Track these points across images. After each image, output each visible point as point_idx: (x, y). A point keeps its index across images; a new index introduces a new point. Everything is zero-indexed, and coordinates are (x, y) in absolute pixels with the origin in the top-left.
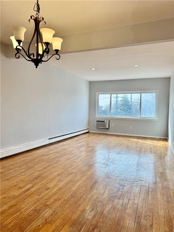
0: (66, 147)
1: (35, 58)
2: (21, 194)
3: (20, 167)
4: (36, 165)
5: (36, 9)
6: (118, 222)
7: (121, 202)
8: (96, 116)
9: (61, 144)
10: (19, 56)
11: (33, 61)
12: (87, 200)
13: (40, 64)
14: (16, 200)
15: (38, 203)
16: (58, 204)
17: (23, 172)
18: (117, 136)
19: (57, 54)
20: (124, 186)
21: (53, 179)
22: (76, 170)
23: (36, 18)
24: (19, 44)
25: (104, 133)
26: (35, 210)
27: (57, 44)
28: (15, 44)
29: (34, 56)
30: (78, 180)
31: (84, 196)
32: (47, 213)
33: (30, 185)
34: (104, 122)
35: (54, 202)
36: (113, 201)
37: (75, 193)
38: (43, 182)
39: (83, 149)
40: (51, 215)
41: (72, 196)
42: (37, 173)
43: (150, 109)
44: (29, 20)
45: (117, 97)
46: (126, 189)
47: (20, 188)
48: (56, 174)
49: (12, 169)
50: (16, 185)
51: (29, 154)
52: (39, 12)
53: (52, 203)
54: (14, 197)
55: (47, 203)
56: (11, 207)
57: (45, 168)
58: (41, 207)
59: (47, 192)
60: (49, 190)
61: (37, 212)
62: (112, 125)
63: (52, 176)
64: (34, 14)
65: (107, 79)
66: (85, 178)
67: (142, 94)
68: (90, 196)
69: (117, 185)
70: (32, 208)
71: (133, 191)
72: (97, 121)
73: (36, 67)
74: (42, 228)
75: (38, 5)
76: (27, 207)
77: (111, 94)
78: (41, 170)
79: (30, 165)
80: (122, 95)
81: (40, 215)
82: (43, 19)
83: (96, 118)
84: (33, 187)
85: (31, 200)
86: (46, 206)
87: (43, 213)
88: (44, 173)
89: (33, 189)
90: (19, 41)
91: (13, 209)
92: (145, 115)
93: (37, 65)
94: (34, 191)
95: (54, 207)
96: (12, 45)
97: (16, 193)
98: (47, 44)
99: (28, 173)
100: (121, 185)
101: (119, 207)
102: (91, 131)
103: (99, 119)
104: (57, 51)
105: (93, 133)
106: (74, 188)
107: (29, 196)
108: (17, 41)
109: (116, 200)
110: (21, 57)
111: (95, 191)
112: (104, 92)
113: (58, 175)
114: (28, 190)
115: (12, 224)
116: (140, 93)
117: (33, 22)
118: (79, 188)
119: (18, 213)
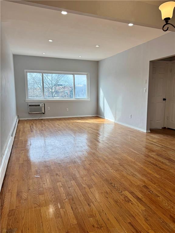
8: (27, 100)
25: (40, 118)
34: (39, 105)
43: (83, 91)
62: (48, 108)
67: (75, 75)
72: (30, 106)
77: (43, 73)
83: (26, 102)
92: (79, 96)
103: (31, 103)
116: (73, 74)
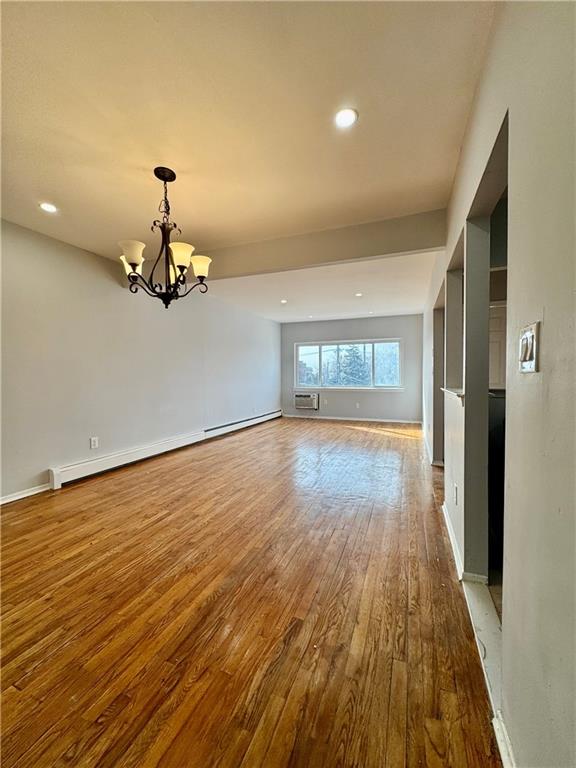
0: (236, 445)
1: (164, 290)
2: (147, 527)
3: (149, 481)
4: (179, 477)
5: (163, 209)
6: (308, 566)
7: (320, 533)
8: (297, 387)
9: (227, 439)
10: (137, 290)
11: (160, 295)
12: (262, 533)
13: (172, 302)
14: (138, 537)
15: (176, 541)
16: (210, 540)
17: (154, 490)
18: (334, 422)
19: (201, 283)
20: (330, 507)
21: (206, 500)
22: (248, 485)
23: (164, 224)
24: (134, 269)
25: (309, 417)
26: (170, 552)
27: (201, 266)
28: (128, 269)
29: (161, 289)
30: (251, 501)
31: (257, 527)
32: (190, 556)
33: (165, 512)
34: (310, 396)
35: (204, 538)
36: (307, 533)
37: (242, 522)
38: (189, 505)
39: (267, 447)
40: (197, 559)
41: (237, 528)
42: (179, 492)
44: (152, 228)
45: (338, 350)
46: (332, 512)
47: (146, 517)
48: (212, 491)
49: (136, 485)
50: (138, 513)
51: (168, 459)
52: (168, 214)
53: (200, 541)
54: (135, 533)
55: (192, 540)
56: (127, 549)
57: (194, 483)
58: (180, 548)
59: (193, 522)
60: (196, 520)
61: (173, 554)
62: (324, 402)
63: (205, 496)
64: (160, 217)
65: (311, 318)
66: (263, 496)
67: (376, 345)
68: (267, 526)
69: (317, 507)
70: (165, 549)
71: (343, 516)
72: (297, 396)
73: (167, 307)
74: (178, 580)
75: (167, 203)
76: (156, 548)
77: (320, 346)
78: (187, 486)
79: (167, 477)
80: (347, 347)
81: (177, 559)
82: (175, 226)
83: (296, 390)
84: (169, 514)
85: (163, 536)
86: (189, 545)
87: (183, 557)
88: (192, 490)
89: (170, 518)
90: (134, 266)
91: (132, 551)
92: (379, 382)
93: (167, 303)
94: (171, 522)
95: (203, 547)
96: (125, 271)
97: (138, 525)
98: (182, 268)
99: (164, 491)
100: (324, 506)
101: (316, 541)
102: (284, 415)
104: (201, 278)
105: (289, 418)
106: (242, 515)
107: (161, 529)
108: (131, 264)
109: (311, 532)
110: (140, 290)
111: (277, 518)
112: (308, 342)
113: (217, 493)
114: (161, 519)
115: (127, 576)
116: (371, 343)
117: (158, 232)
118: (249, 515)
119: (140, 558)
